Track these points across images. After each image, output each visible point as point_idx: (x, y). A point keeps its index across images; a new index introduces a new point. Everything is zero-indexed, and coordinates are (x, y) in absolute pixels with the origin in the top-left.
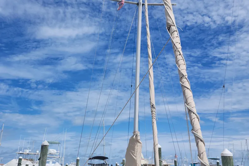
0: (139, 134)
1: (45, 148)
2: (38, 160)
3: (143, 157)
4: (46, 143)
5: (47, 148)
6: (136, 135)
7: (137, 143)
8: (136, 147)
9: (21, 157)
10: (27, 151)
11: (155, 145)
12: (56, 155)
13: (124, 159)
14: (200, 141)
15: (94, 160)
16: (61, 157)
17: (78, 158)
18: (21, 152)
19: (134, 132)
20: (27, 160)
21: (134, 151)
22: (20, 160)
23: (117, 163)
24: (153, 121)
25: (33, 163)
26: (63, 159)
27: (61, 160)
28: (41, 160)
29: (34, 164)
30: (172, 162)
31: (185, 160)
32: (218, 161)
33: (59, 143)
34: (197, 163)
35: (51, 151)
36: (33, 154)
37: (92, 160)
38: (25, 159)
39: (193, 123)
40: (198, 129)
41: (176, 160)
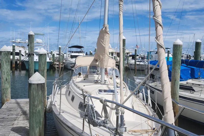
0: (108, 27)
1: (31, 37)
2: (28, 46)
3: (110, 46)
4: (32, 33)
5: (33, 37)
6: (106, 28)
7: (106, 34)
8: (105, 37)
9: (14, 45)
10: (19, 40)
11: (121, 33)
12: (42, 44)
13: (96, 48)
14: (159, 26)
15: (73, 48)
16: (46, 45)
17: (60, 47)
18: (13, 41)
19: (104, 25)
20: (19, 47)
21: (103, 40)
22: (14, 47)
23: (90, 51)
24: (120, 13)
25: (24, 49)
26: (48, 47)
27: (47, 48)
28: (30, 46)
29: (26, 50)
30: (133, 51)
31: (143, 49)
32: (169, 50)
33: (43, 35)
34: (152, 52)
35: (38, 40)
36: (24, 43)
37: (71, 48)
38: (18, 46)
39: (155, 10)
40: (158, 15)
41: (136, 49)
